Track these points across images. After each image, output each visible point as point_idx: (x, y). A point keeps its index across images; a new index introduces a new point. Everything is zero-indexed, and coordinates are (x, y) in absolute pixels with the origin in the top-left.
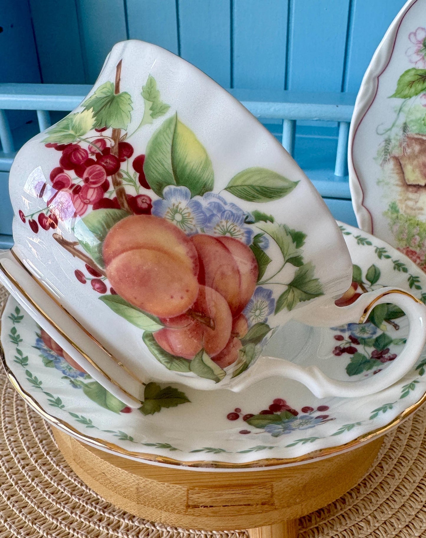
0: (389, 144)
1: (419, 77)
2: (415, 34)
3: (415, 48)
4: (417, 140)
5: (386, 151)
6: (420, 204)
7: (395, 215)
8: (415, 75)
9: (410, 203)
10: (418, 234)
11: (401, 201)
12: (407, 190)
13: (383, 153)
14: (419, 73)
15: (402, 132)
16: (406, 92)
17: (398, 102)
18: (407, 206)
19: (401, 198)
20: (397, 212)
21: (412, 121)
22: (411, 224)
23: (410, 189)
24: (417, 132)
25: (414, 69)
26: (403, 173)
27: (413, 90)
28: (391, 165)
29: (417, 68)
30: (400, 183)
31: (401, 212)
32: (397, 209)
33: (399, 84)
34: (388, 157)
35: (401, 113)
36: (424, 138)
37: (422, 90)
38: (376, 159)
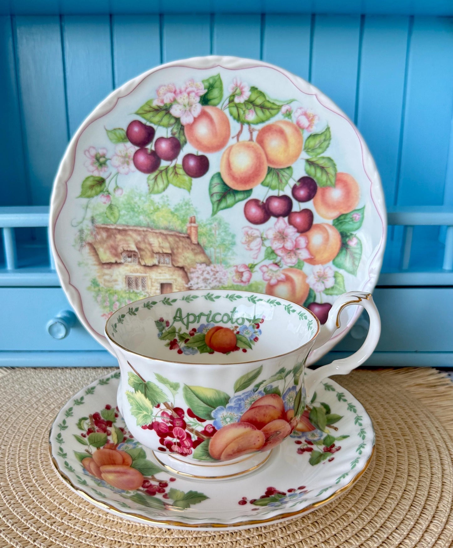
0: (83, 233)
1: (97, 182)
2: (88, 151)
3: (90, 161)
4: (103, 228)
5: (82, 239)
7: (97, 289)
8: (94, 181)
9: (107, 277)
10: (118, 301)
11: (99, 277)
12: (103, 268)
13: (79, 241)
14: (97, 179)
15: (91, 224)
16: (89, 193)
17: (85, 201)
18: (105, 280)
19: (99, 274)
20: (98, 285)
21: (97, 215)
22: (110, 293)
23: (105, 266)
24: (102, 222)
25: (92, 176)
26: (98, 255)
27: (94, 192)
28: (87, 249)
29: (94, 176)
30: (96, 263)
31: (101, 285)
32: (98, 283)
33: (82, 187)
34: (84, 243)
35: (88, 209)
36: (109, 227)
37: (101, 191)
38: (73, 246)
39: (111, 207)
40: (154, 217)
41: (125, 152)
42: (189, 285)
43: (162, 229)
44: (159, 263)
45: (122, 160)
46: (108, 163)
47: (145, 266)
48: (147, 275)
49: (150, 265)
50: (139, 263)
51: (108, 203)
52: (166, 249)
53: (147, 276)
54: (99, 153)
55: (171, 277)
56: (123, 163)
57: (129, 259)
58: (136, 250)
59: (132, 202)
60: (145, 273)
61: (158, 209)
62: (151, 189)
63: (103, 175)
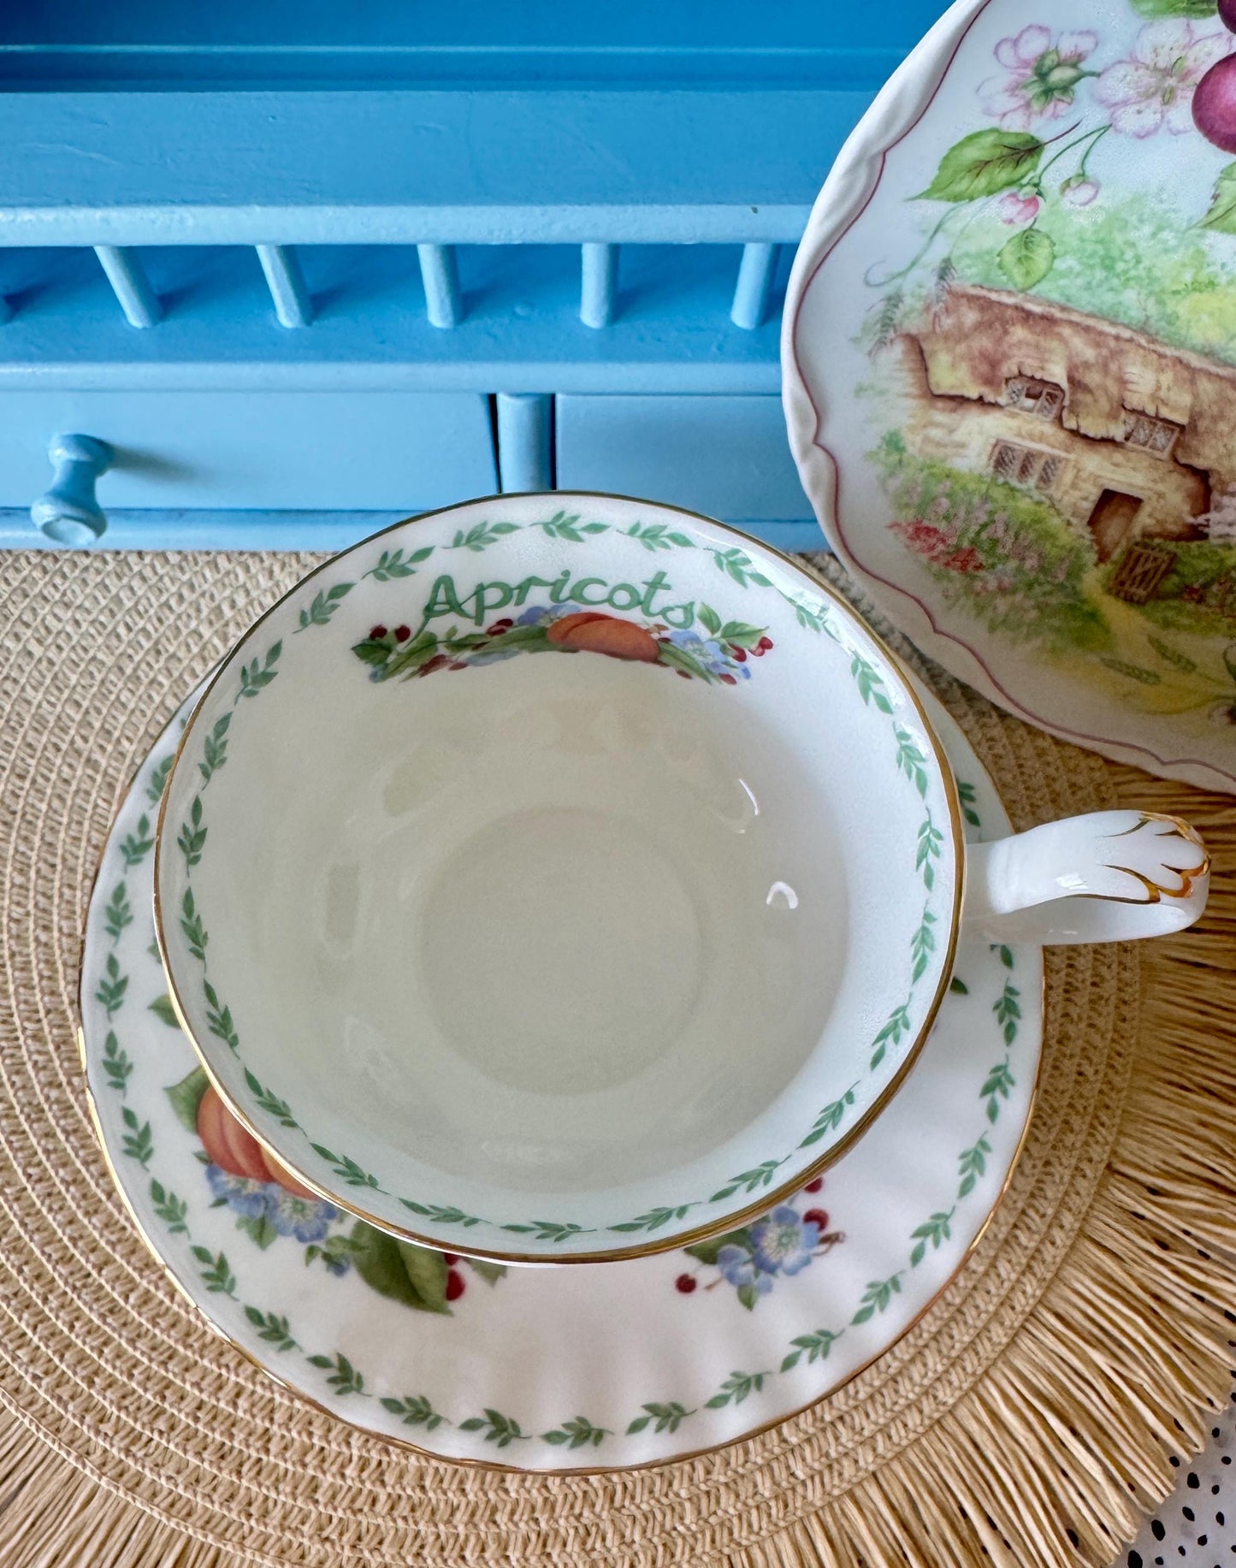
0: (896, 306)
1: (1006, 151)
2: (1015, 43)
3: (1007, 78)
4: (971, 299)
5: (887, 322)
6: (958, 436)
7: (895, 458)
8: (995, 146)
9: (935, 433)
10: (948, 496)
11: (912, 429)
12: (932, 406)
13: (878, 326)
14: (1008, 141)
15: (935, 279)
16: (963, 186)
17: (936, 209)
18: (927, 440)
19: (912, 421)
20: (901, 449)
21: (967, 255)
22: (933, 475)
23: (940, 404)
24: (977, 280)
25: (994, 130)
26: (927, 370)
27: (982, 182)
28: (898, 351)
29: (1004, 129)
30: (915, 391)
31: (911, 450)
32: (902, 444)
33: (942, 167)
34: (891, 334)
35: (939, 236)
36: (994, 296)
37: (1009, 184)
38: (855, 340)
39: (1027, 239)
40: (1182, 308)
41: (1175, 55)
42: (1201, 519)
43: (1193, 349)
44: (1127, 439)
45: (1149, 80)
46: (1081, 87)
47: (1075, 433)
48: (1072, 456)
49: (1091, 434)
50: (1059, 420)
51: (1022, 225)
52: (1174, 409)
53: (1067, 460)
54: (1057, 51)
55: (1151, 485)
56: (1148, 95)
57: (1030, 402)
58: (1064, 384)
59: (1119, 238)
60: (1067, 450)
61: (1212, 284)
62: (1220, 212)
63: (1041, 128)
